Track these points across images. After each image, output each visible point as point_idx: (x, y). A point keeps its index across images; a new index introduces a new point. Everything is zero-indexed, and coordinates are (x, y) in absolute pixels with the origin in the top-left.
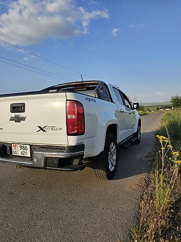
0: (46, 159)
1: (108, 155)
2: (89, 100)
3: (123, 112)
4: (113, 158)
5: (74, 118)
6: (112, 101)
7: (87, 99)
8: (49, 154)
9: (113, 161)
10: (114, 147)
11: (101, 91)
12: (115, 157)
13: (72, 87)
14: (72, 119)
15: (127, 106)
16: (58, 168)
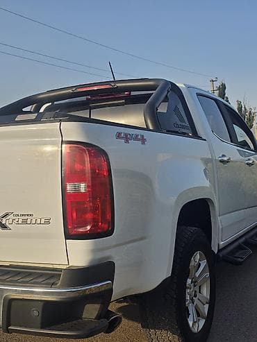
0: (10, 303)
1: (184, 287)
2: (127, 138)
3: (228, 162)
4: (199, 295)
5: (83, 190)
6: (196, 135)
7: (119, 136)
8: (16, 291)
9: (200, 304)
10: (204, 264)
11: (163, 109)
12: (206, 292)
13: (84, 98)
14: (77, 194)
15: (244, 145)
16: (42, 328)
